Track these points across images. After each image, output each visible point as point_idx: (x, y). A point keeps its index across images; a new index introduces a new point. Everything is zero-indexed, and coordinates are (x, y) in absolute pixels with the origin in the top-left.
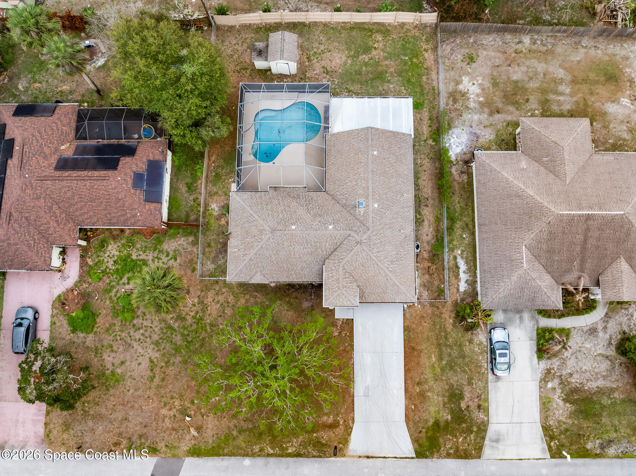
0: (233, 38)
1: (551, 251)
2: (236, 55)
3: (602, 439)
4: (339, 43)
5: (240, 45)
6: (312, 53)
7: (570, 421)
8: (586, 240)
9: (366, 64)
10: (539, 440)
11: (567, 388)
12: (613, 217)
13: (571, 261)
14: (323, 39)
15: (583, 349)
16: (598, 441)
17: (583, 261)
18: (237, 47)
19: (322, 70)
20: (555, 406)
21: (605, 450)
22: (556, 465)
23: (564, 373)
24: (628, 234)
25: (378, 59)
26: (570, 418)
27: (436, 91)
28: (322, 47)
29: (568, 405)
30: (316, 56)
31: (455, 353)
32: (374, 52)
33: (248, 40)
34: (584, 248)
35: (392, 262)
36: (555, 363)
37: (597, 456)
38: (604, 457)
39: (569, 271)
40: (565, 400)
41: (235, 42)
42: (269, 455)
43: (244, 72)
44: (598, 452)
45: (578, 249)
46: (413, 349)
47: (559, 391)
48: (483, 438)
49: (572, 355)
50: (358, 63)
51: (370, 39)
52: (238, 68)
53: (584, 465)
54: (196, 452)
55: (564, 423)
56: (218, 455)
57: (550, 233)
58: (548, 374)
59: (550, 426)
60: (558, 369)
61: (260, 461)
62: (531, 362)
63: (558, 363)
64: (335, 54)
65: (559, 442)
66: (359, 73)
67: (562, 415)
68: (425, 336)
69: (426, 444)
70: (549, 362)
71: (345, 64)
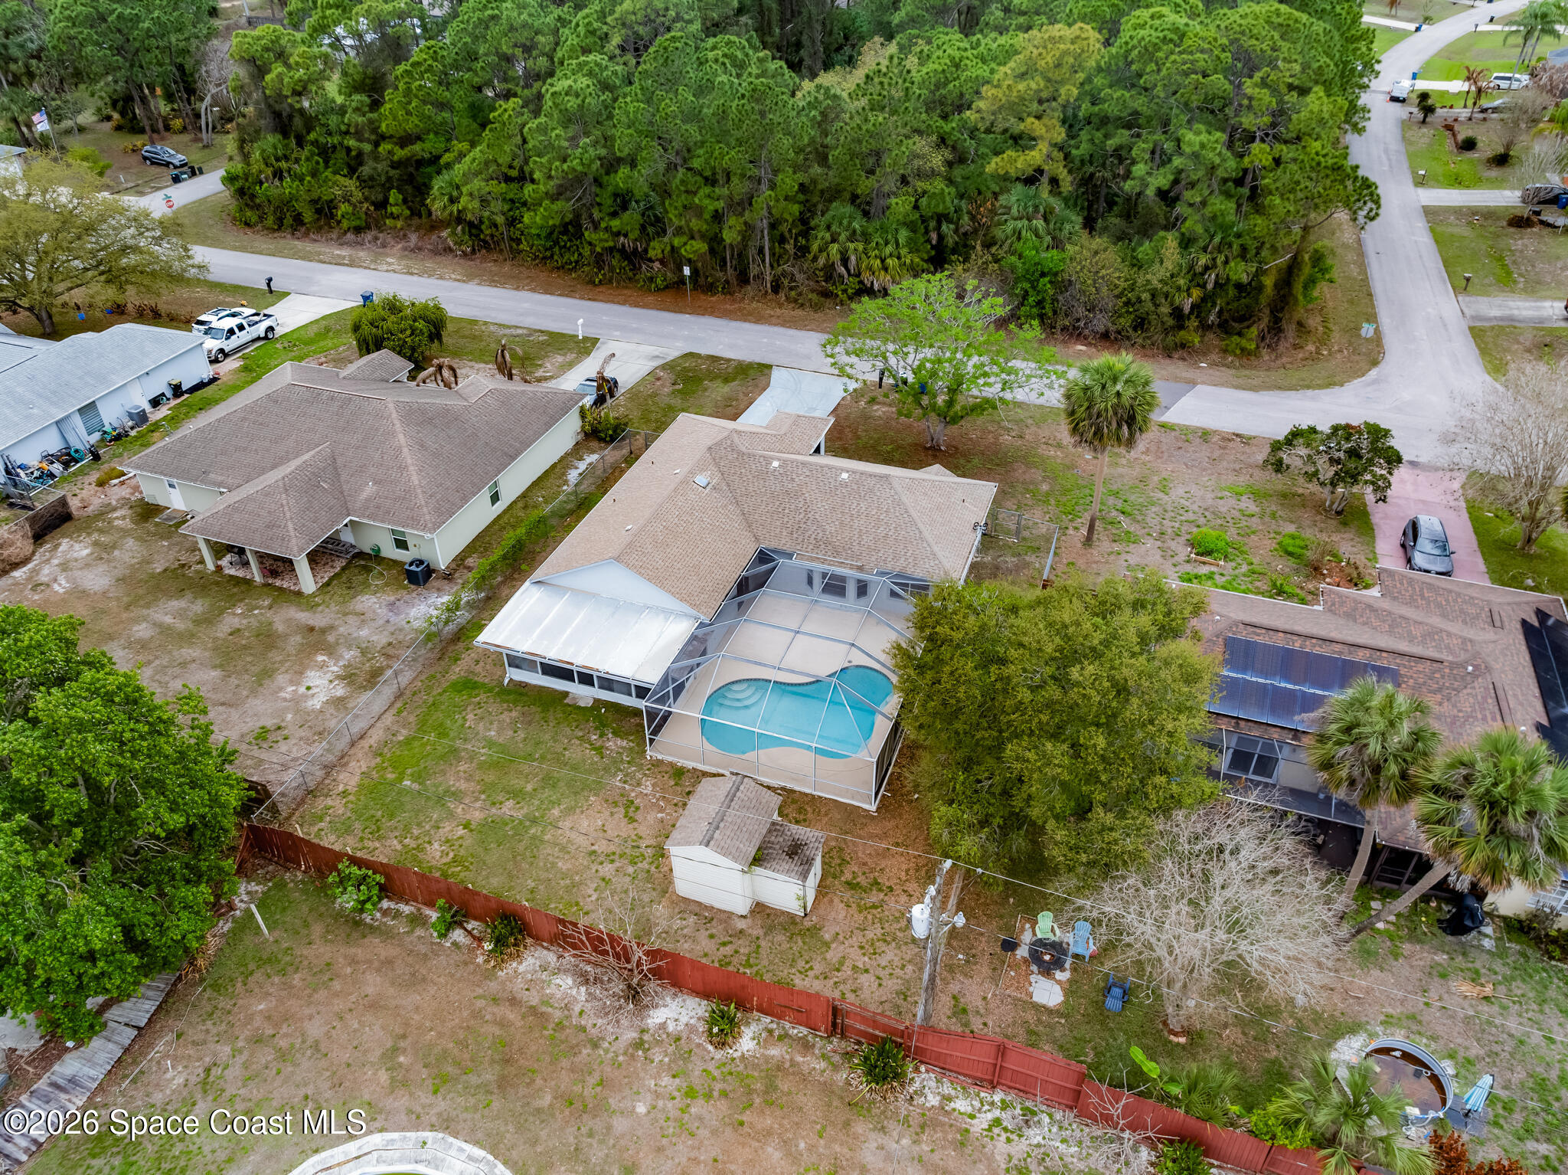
0: (865, 994)
2: (870, 935)
4: (554, 864)
5: (848, 963)
6: (645, 865)
9: (517, 794)
14: (590, 891)
18: (862, 961)
19: (639, 816)
25: (477, 799)
27: (398, 705)
28: (607, 869)
30: (636, 853)
32: (477, 816)
33: (818, 967)
41: (865, 980)
43: (861, 879)
50: (536, 802)
51: (462, 852)
52: (875, 897)
64: (581, 840)
66: (549, 781)
71: (570, 811)
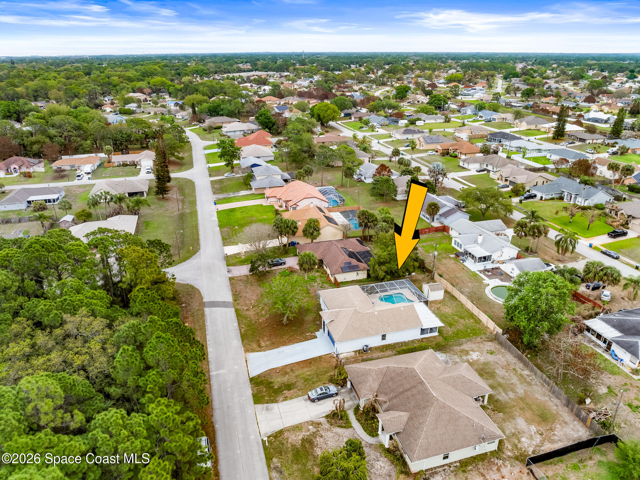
1: (392, 379)
3: (282, 467)
7: (289, 445)
8: (408, 390)
10: (272, 430)
11: (312, 437)
12: (430, 393)
13: (392, 391)
15: (341, 438)
16: (279, 464)
17: (396, 397)
20: (298, 434)
21: (274, 470)
22: (258, 443)
23: (321, 432)
24: (425, 408)
26: (292, 445)
29: (300, 442)
31: (314, 380)
34: (403, 392)
35: (352, 326)
36: (327, 426)
37: (269, 466)
38: (269, 470)
39: (386, 394)
40: (303, 440)
42: (240, 330)
44: (272, 466)
45: (401, 390)
46: (310, 363)
47: (308, 433)
48: (267, 403)
49: (335, 433)
53: (261, 459)
54: (236, 310)
55: (287, 442)
56: (237, 316)
57: (402, 372)
58: (317, 424)
59: (283, 434)
60: (323, 428)
61: (237, 328)
62: (323, 413)
63: (326, 427)
65: (274, 441)
67: (292, 440)
68: (320, 367)
69: (258, 381)
70: (326, 422)
